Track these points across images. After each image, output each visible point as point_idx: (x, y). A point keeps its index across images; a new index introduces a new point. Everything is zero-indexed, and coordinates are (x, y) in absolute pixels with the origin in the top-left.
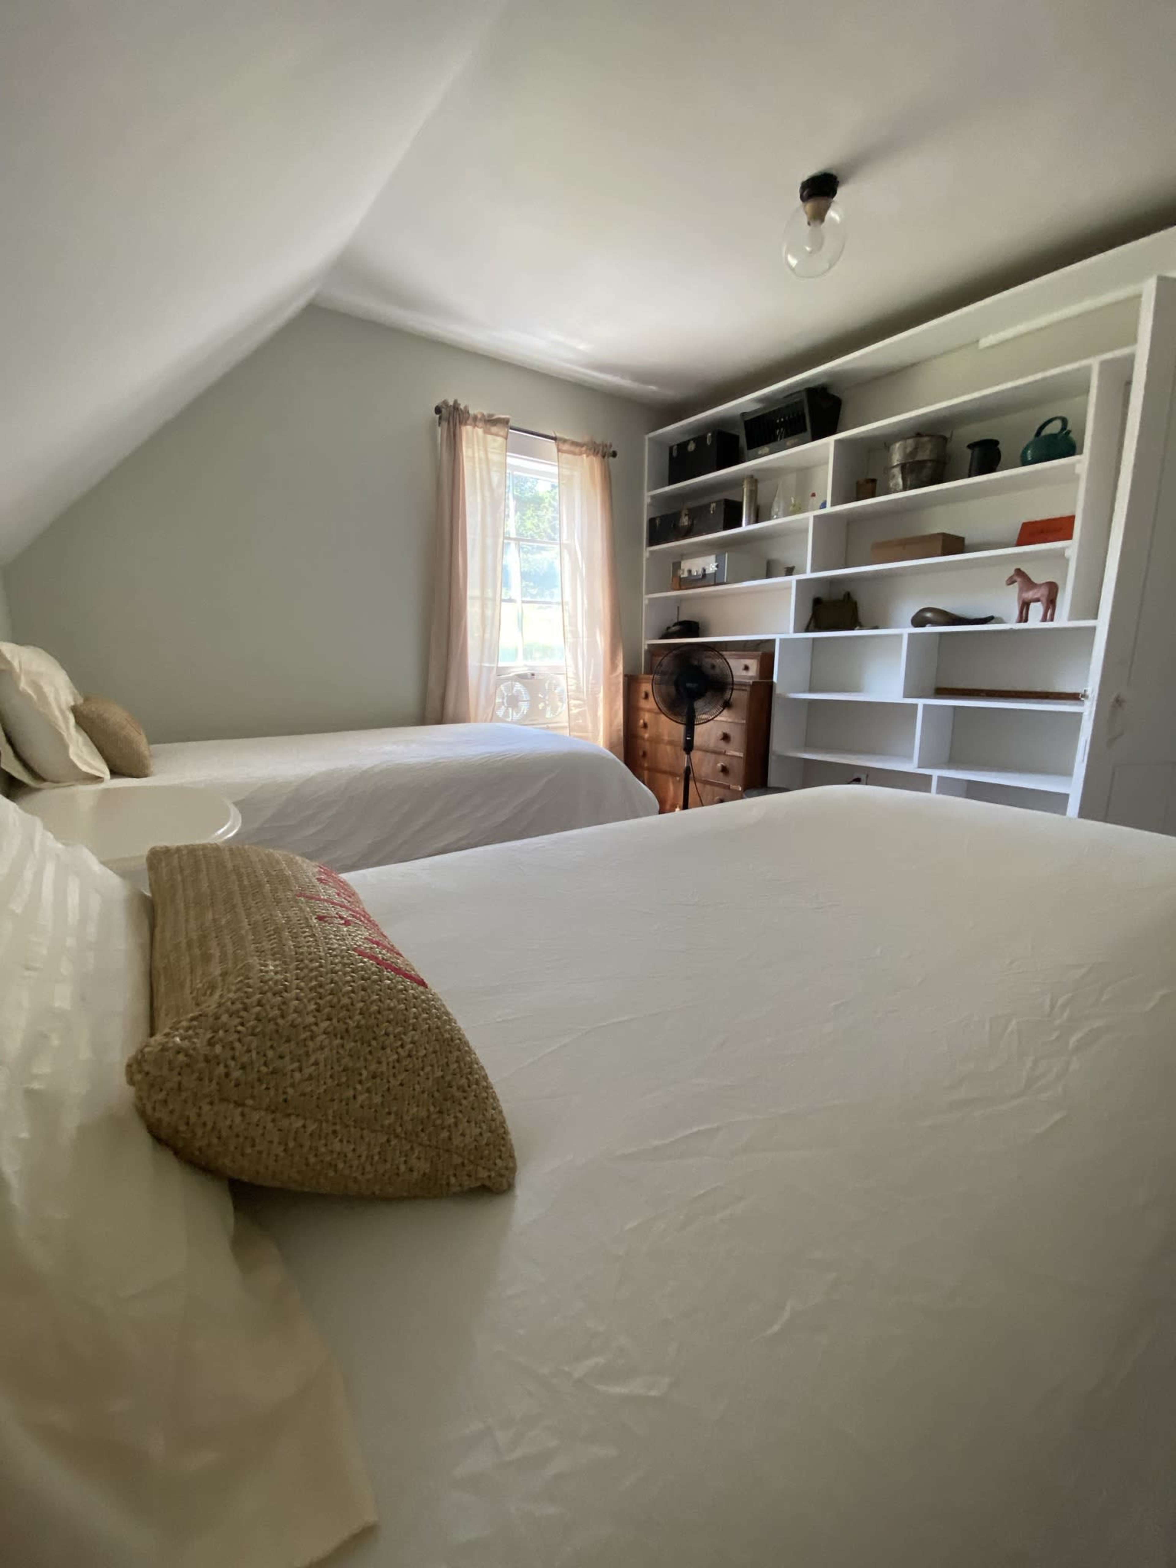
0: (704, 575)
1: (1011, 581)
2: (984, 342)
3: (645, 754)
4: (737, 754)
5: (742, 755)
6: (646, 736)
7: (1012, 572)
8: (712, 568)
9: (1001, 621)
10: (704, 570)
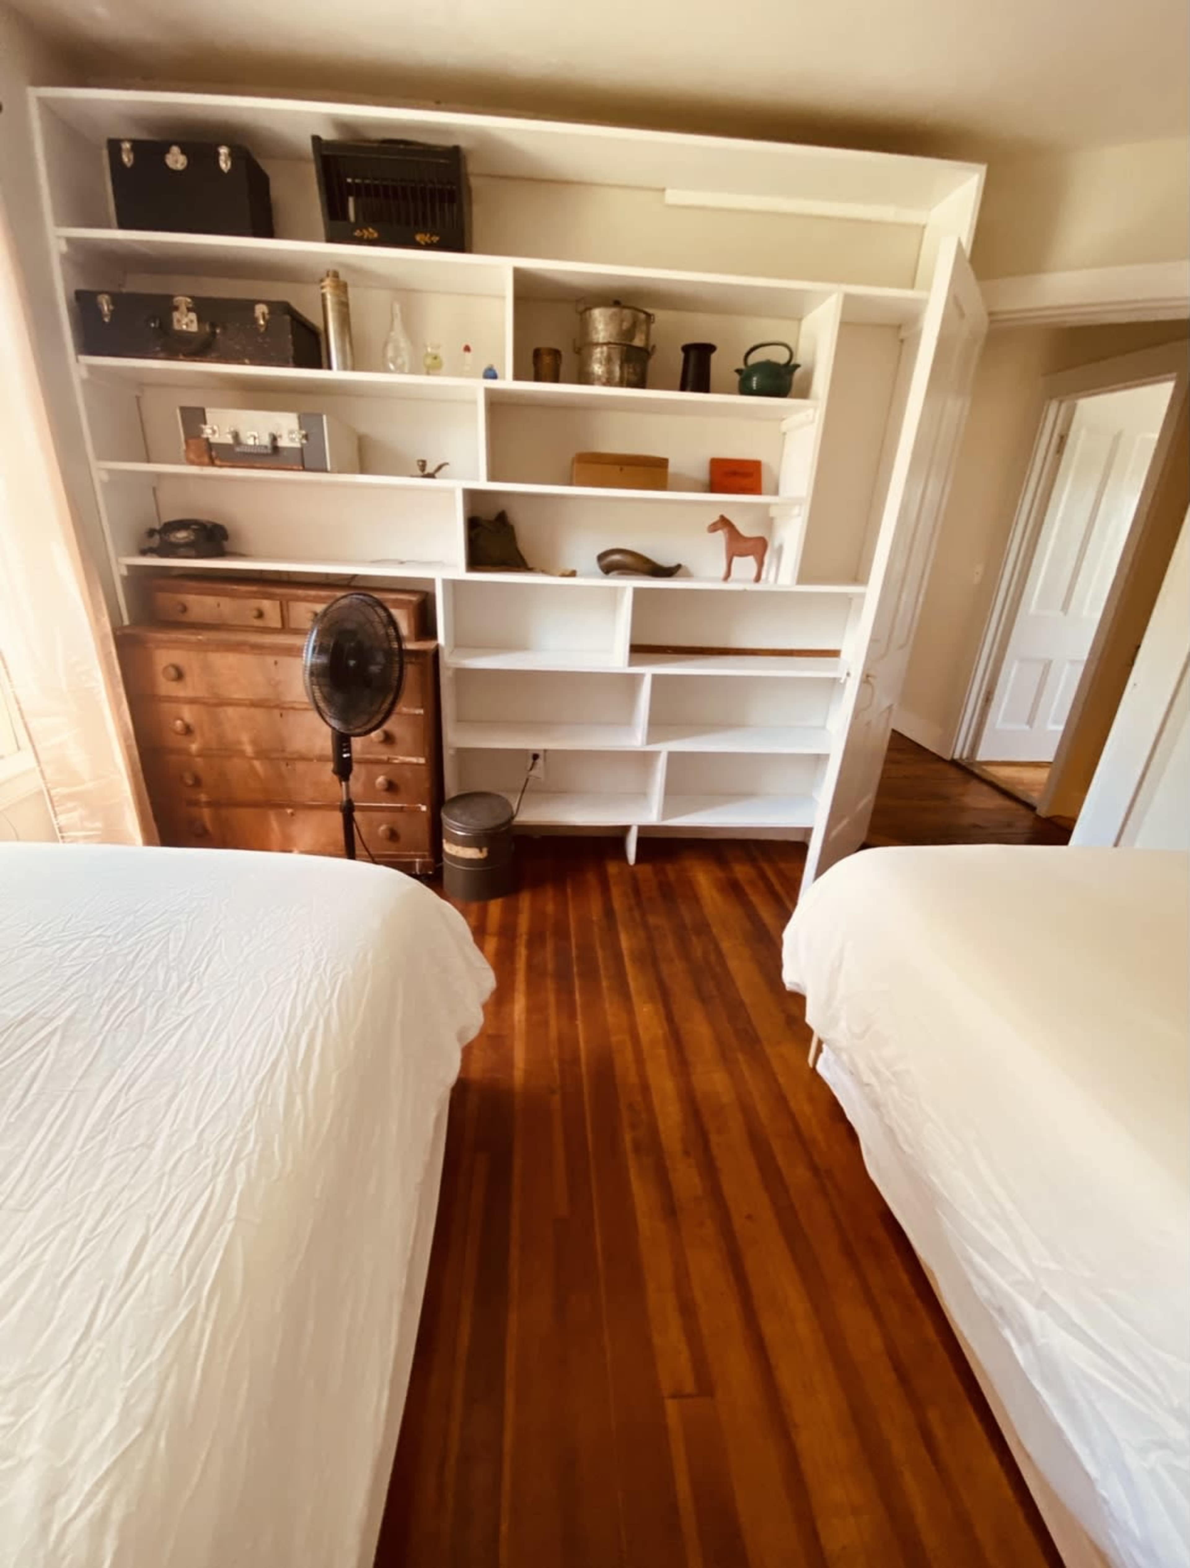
0: (276, 449)
1: (713, 528)
2: (673, 196)
3: (198, 782)
4: (414, 760)
5: (422, 761)
6: (194, 747)
7: (716, 518)
8: (291, 438)
9: (688, 575)
10: (274, 439)
